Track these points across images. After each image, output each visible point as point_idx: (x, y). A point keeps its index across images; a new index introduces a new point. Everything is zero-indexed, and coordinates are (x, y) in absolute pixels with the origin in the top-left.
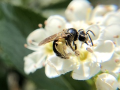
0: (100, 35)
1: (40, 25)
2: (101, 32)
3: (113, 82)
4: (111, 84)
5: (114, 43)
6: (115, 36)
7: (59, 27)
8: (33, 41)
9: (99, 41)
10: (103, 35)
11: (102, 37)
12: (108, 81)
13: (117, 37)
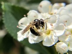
0: (57, 21)
1: (25, 16)
2: (57, 19)
3: (66, 47)
4: (64, 48)
5: (65, 25)
6: (65, 21)
7: (35, 16)
8: (22, 24)
9: (56, 24)
10: (58, 21)
11: (58, 22)
12: (63, 47)
13: (66, 22)
